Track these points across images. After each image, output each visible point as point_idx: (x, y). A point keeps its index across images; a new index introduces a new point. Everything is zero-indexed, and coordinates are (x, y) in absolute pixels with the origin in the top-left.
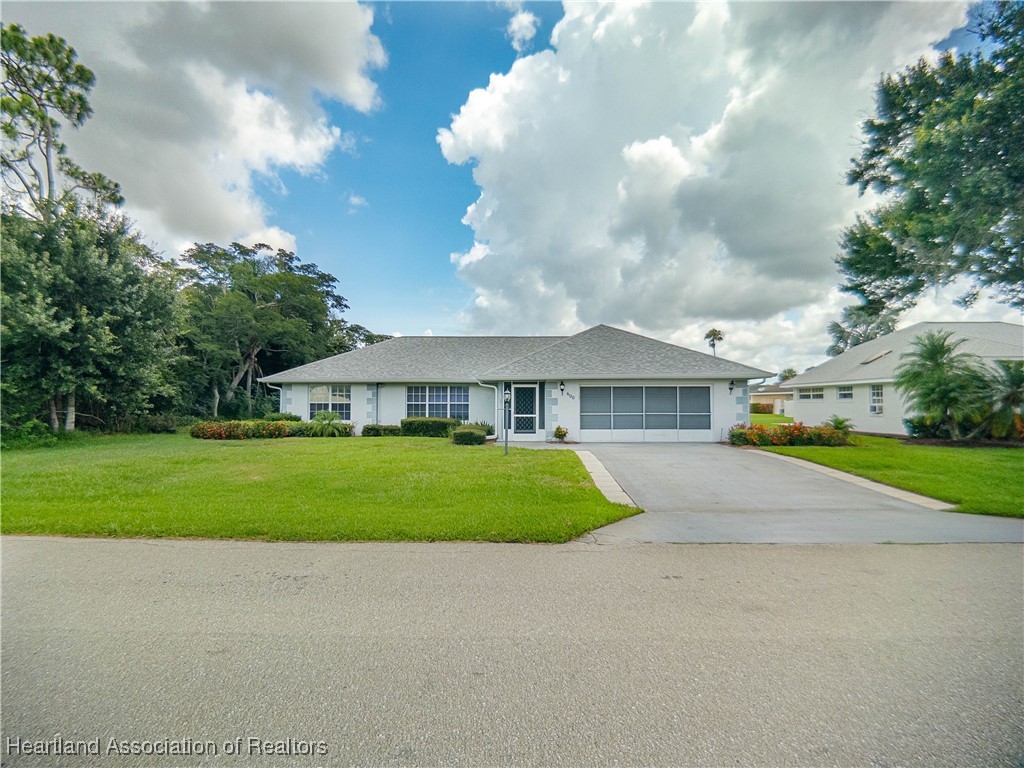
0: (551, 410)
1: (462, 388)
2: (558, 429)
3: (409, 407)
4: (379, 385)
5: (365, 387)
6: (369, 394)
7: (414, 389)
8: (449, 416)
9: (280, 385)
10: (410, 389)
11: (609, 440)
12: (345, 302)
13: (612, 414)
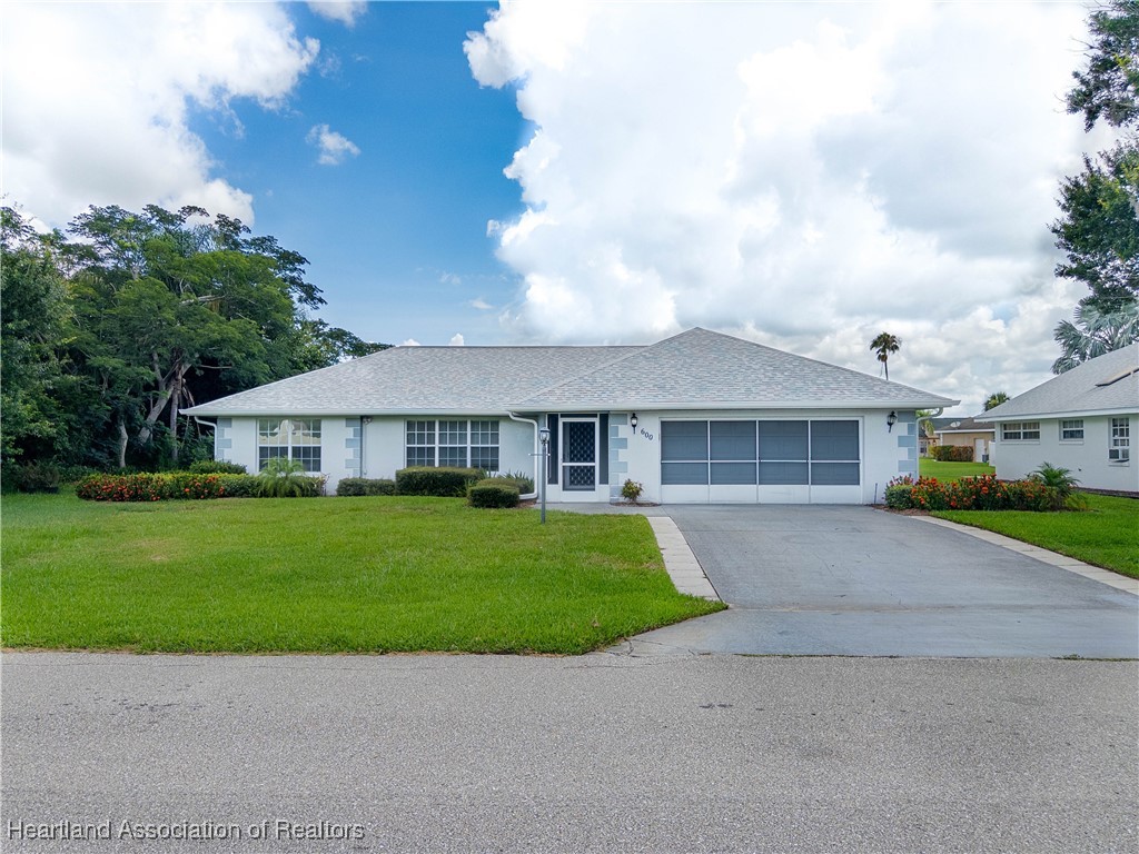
0: (618, 456)
1: (489, 423)
2: (628, 483)
3: (410, 451)
4: (363, 418)
5: (344, 423)
6: (349, 432)
7: (417, 424)
8: (469, 465)
9: (214, 419)
10: (410, 425)
11: (705, 500)
12: (319, 295)
13: (709, 462)
